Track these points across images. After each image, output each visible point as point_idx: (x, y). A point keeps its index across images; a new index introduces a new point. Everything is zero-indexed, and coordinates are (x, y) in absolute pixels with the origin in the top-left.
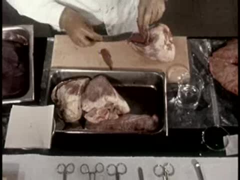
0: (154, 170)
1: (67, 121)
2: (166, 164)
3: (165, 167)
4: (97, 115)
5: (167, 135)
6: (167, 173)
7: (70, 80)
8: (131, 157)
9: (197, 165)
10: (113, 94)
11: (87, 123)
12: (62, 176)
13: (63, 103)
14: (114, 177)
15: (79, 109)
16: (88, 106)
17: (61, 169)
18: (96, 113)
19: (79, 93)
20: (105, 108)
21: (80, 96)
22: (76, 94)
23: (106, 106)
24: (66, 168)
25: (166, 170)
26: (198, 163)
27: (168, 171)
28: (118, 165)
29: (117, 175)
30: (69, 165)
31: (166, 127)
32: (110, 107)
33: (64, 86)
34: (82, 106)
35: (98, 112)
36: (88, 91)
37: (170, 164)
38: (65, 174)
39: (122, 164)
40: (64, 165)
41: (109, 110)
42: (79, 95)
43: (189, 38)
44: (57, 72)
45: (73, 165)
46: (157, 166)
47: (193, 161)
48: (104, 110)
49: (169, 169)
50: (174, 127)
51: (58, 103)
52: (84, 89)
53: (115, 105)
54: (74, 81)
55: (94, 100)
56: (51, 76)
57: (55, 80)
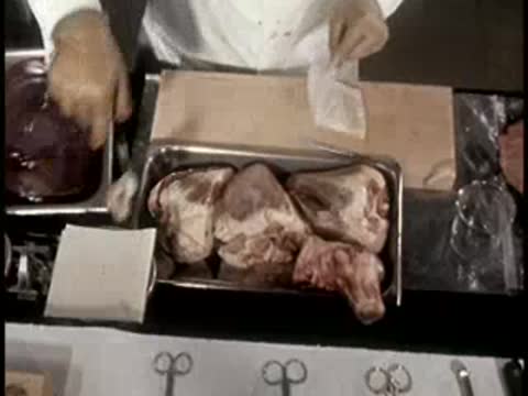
0: (368, 378)
1: (180, 261)
2: (395, 367)
3: (392, 373)
4: (247, 251)
5: (399, 303)
6: (394, 388)
7: (190, 170)
8: (318, 348)
9: (463, 374)
10: (283, 207)
11: (222, 266)
12: (164, 379)
13: (172, 219)
14: (278, 389)
15: (207, 234)
16: (228, 229)
17: (163, 364)
18: (244, 247)
19: (208, 200)
20: (264, 237)
21: (212, 208)
22: (203, 202)
23: (267, 232)
24: (173, 361)
25: (392, 380)
26: (464, 369)
27: (398, 383)
28: (289, 363)
29: (286, 384)
30: (180, 355)
31: (396, 285)
32: (275, 235)
33: (176, 182)
34: (214, 229)
35: (248, 243)
36: (228, 197)
37: (403, 368)
38: (171, 375)
39: (296, 361)
40: (169, 355)
41: (273, 239)
42: (210, 204)
43: (457, 91)
44: (163, 150)
45: (189, 357)
46: (373, 369)
47: (453, 364)
48: (262, 241)
49: (399, 377)
50: (414, 287)
51: (162, 220)
52: (221, 191)
53: (287, 230)
54: (201, 174)
55: (241, 217)
56: (150, 159)
57: (157, 169)
